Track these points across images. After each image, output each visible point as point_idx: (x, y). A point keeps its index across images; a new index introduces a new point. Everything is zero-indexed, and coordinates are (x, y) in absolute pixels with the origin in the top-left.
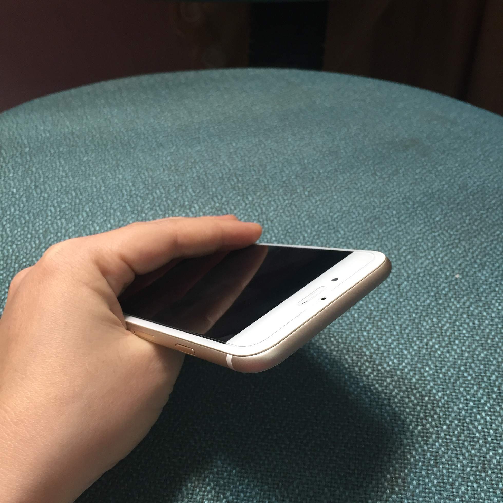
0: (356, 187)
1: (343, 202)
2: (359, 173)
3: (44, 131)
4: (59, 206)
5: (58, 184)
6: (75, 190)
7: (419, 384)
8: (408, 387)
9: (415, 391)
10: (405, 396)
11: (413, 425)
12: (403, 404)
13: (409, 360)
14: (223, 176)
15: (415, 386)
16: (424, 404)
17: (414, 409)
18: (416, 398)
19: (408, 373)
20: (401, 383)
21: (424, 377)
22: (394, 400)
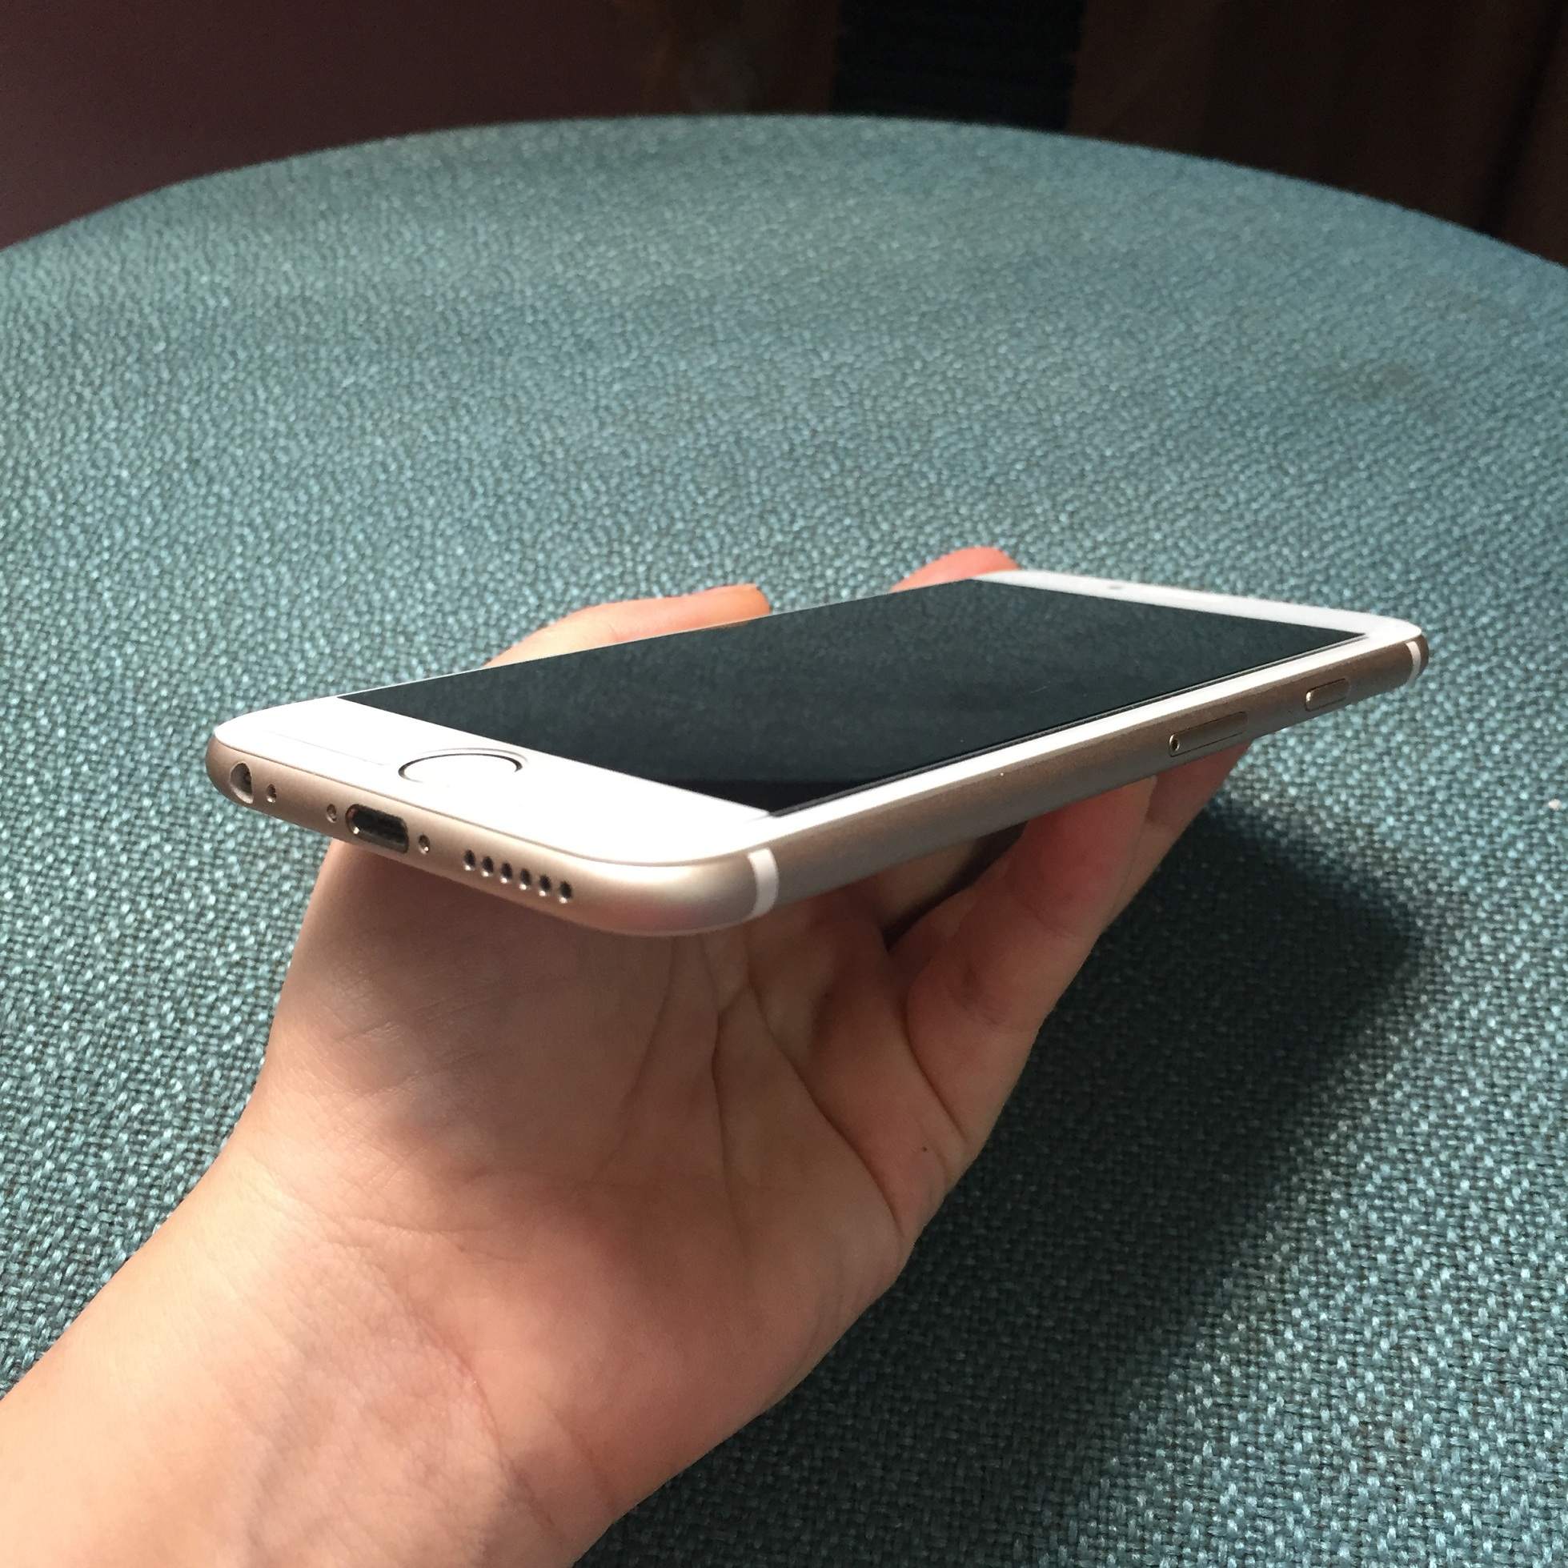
0: (1223, 507)
1: (1183, 553)
2: (1230, 464)
3: (213, 288)
4: (268, 526)
5: (264, 456)
6: (317, 477)
7: (1439, 1138)
8: (1404, 1146)
9: (1427, 1162)
10: (1396, 1173)
11: (1426, 1264)
12: (1392, 1200)
13: (1407, 1064)
14: (792, 450)
15: (1427, 1144)
16: (1457, 1201)
17: (1426, 1214)
18: (1431, 1182)
19: (1403, 1105)
20: (1383, 1135)
21: (1455, 1117)
22: (1363, 1186)
